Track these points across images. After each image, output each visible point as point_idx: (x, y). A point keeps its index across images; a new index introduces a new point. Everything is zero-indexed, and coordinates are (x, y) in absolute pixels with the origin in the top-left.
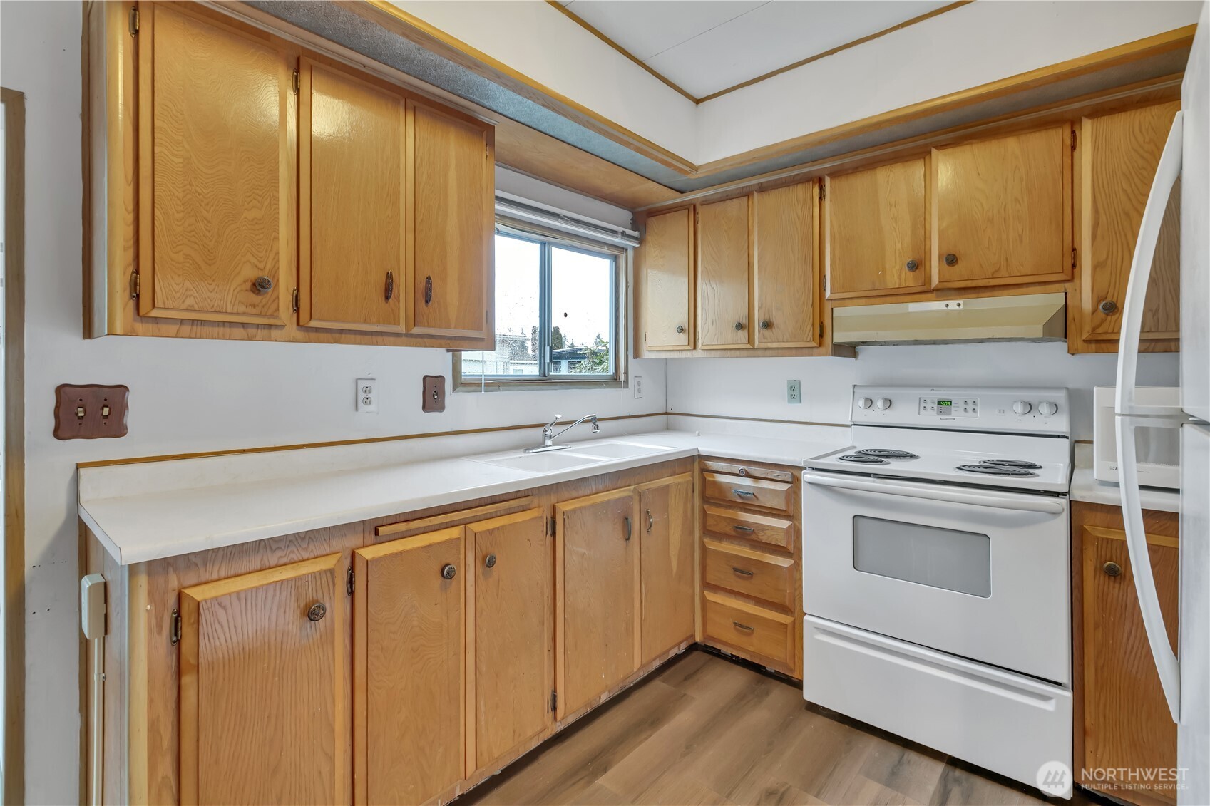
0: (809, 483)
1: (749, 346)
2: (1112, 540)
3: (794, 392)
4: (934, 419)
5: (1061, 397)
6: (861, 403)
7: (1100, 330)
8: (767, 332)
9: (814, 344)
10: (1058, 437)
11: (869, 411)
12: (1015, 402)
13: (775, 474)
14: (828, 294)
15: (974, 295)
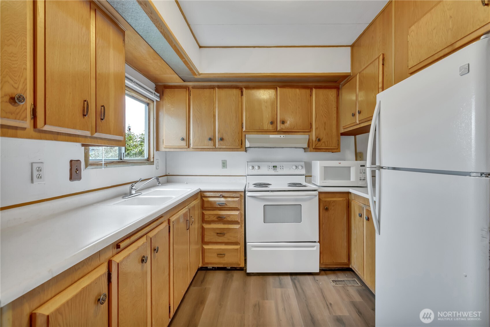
0: (249, 196)
1: (214, 147)
2: (326, 201)
3: (224, 164)
4: (272, 172)
5: (303, 164)
6: (251, 168)
7: (317, 146)
8: (221, 142)
9: (239, 147)
10: (302, 175)
11: (253, 170)
12: (293, 166)
13: (234, 195)
14: (244, 129)
15: (288, 134)
